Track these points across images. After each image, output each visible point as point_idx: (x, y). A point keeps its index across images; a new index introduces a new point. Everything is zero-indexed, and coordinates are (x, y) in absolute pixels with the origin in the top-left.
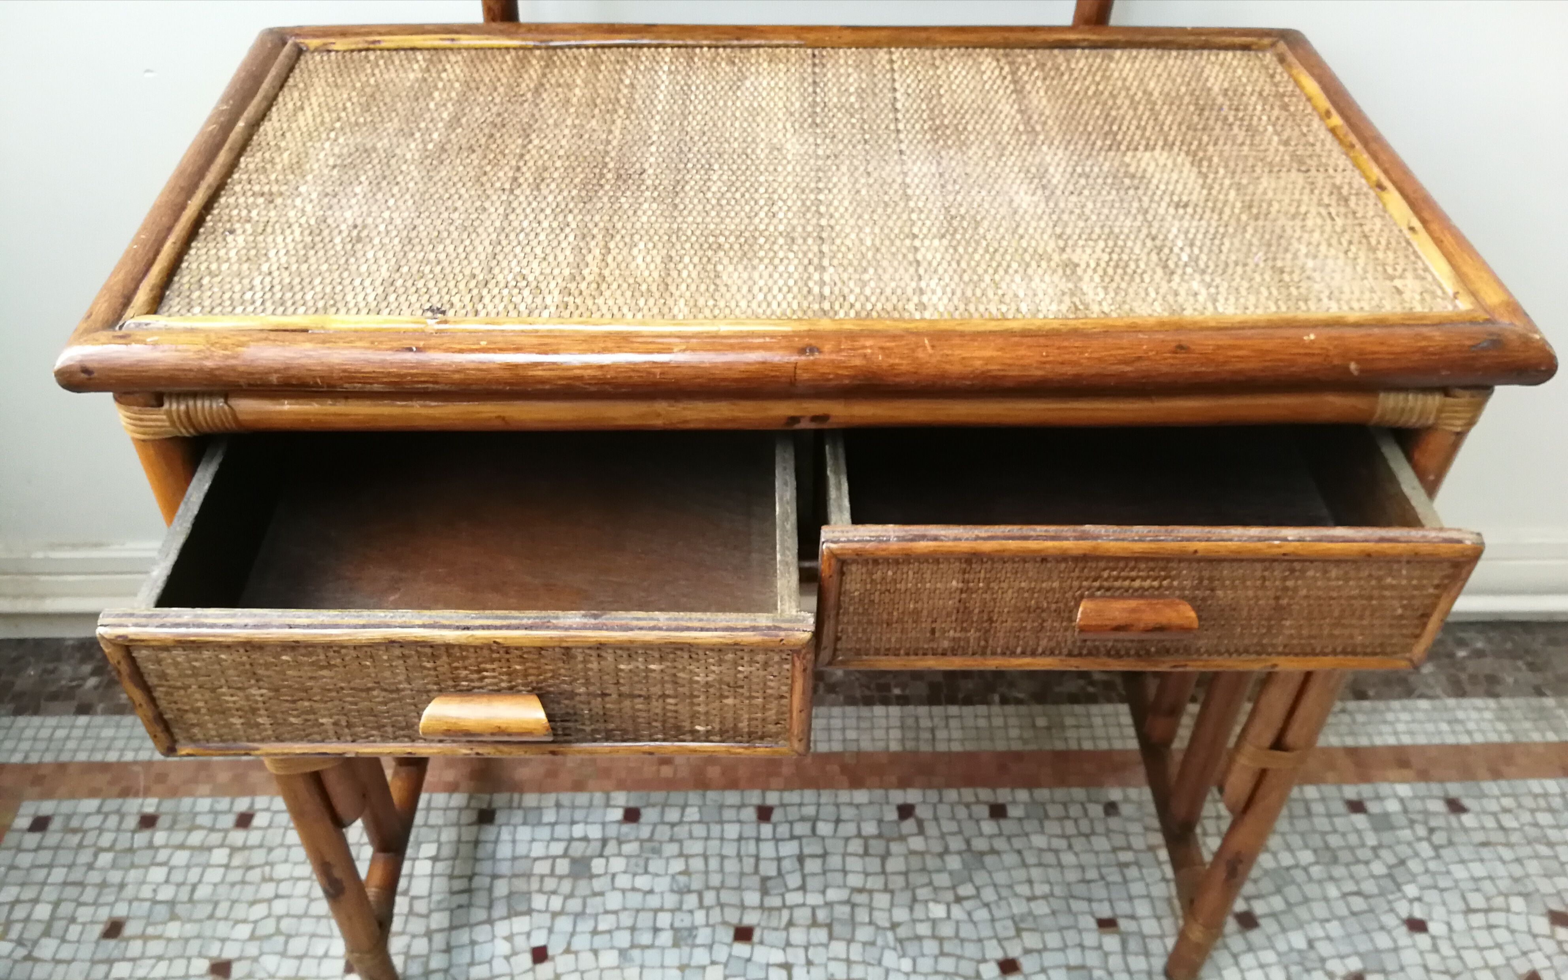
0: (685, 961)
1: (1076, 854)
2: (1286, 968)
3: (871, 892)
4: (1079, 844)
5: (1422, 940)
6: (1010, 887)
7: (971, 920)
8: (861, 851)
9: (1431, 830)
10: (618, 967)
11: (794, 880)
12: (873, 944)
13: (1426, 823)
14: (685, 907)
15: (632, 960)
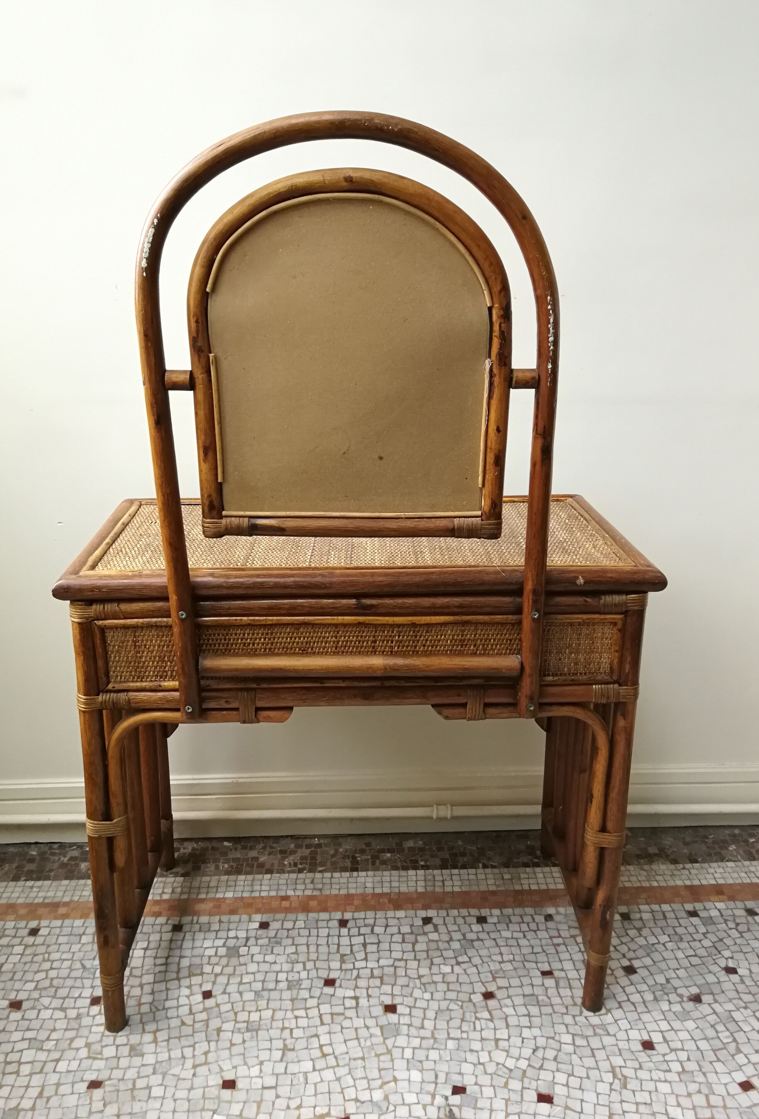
0: (294, 996)
1: (528, 940)
2: (654, 993)
3: (406, 960)
4: (530, 935)
5: (734, 978)
6: (490, 957)
7: (466, 973)
8: (401, 941)
9: (737, 924)
10: (254, 1000)
11: (361, 955)
12: (408, 986)
13: (734, 920)
14: (295, 970)
15: (262, 997)
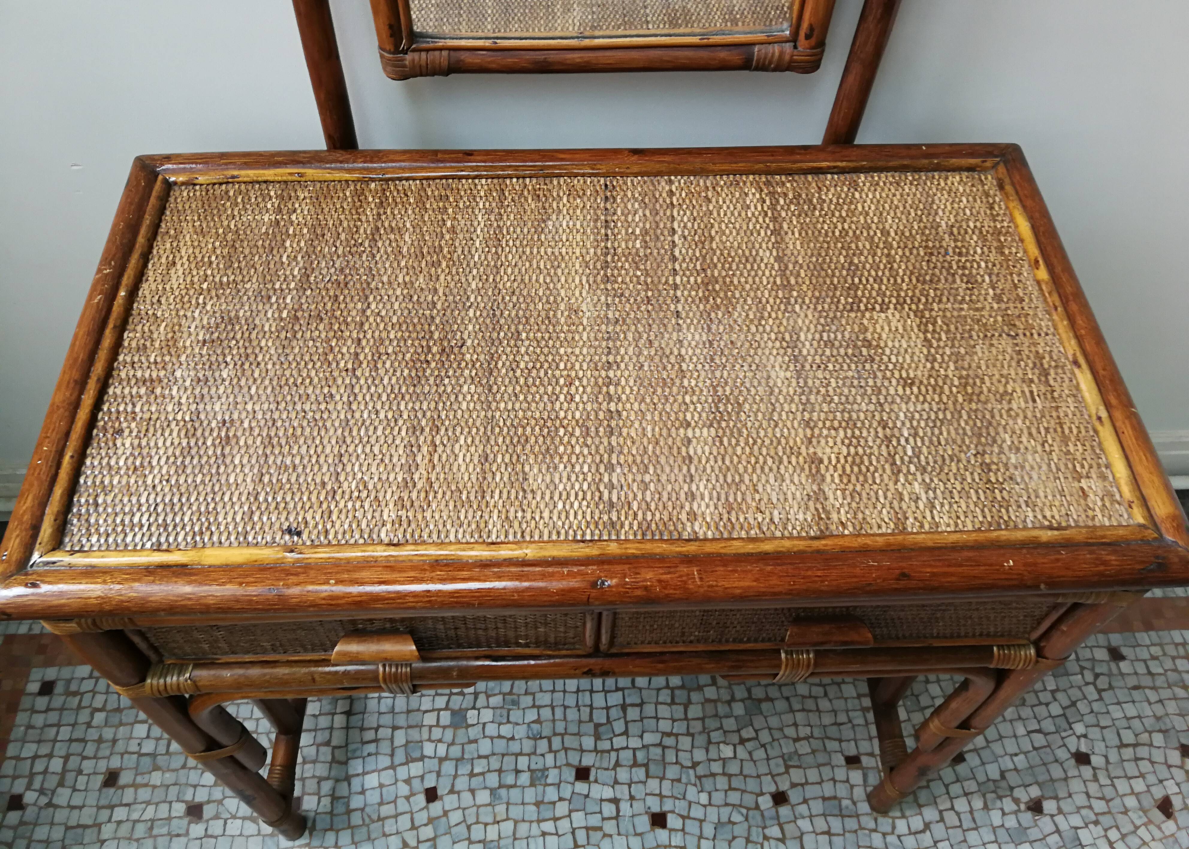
0: (540, 799)
1: (830, 701)
2: (984, 796)
3: (677, 735)
4: (832, 691)
5: (1086, 771)
6: (781, 729)
7: (752, 759)
8: (669, 701)
9: (1097, 676)
10: (489, 805)
11: (619, 726)
12: (679, 780)
13: (1093, 669)
14: (538, 751)
15: (500, 798)
